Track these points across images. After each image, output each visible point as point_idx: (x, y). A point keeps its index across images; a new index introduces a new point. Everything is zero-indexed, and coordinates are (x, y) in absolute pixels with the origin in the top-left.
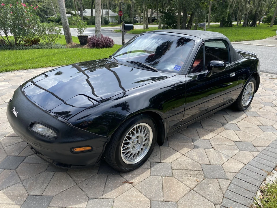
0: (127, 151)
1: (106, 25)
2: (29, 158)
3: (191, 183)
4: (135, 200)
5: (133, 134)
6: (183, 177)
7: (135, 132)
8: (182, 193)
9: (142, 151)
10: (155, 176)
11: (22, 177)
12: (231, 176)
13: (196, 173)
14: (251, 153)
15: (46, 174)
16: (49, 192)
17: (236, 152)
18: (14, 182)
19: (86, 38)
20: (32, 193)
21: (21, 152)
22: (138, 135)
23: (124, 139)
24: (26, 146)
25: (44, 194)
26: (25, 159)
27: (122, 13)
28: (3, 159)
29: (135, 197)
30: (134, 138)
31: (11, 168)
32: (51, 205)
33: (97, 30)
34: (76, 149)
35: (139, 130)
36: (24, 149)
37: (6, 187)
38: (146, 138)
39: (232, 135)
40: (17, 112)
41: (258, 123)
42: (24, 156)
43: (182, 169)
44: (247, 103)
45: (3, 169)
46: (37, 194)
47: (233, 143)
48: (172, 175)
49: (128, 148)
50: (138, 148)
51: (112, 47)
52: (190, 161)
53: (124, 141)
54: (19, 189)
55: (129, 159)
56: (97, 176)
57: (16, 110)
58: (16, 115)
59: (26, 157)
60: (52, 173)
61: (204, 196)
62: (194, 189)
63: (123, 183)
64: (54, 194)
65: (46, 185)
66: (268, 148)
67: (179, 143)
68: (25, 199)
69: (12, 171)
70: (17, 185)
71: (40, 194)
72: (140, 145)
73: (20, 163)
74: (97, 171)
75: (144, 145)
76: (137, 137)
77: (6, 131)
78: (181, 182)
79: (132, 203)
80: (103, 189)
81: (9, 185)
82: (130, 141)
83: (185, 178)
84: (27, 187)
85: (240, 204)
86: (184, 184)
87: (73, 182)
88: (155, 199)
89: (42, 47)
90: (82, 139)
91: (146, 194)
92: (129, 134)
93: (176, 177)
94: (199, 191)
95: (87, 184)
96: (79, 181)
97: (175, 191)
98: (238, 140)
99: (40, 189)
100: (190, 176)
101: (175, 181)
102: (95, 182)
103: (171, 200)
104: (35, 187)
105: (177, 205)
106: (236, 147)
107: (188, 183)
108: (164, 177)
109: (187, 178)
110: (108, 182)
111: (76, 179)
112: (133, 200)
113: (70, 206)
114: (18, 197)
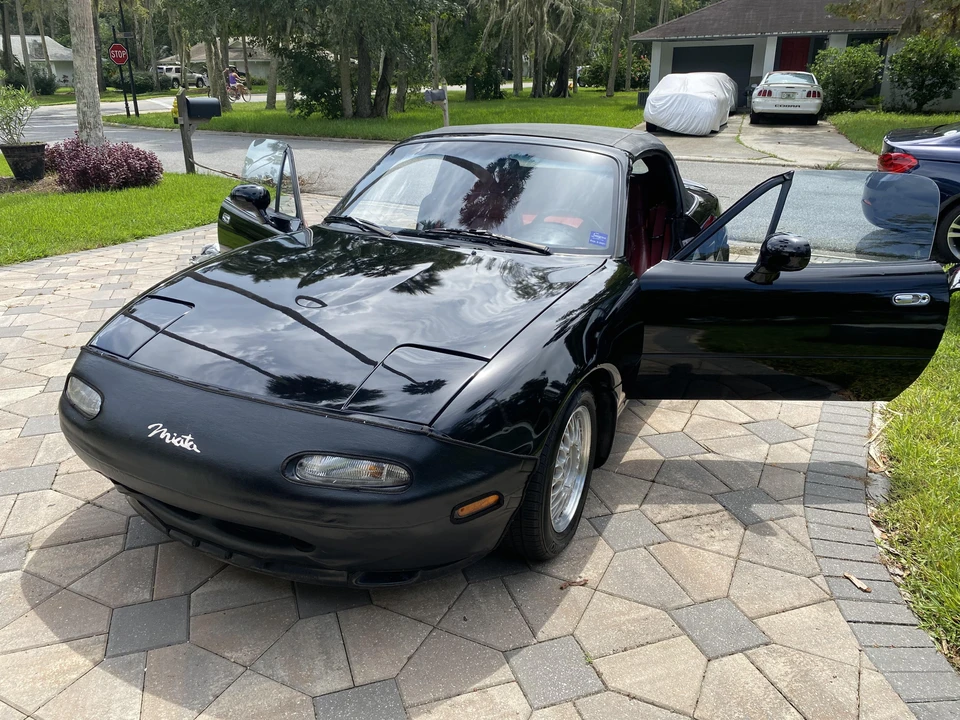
2: (202, 594)
3: (722, 544)
4: (628, 620)
6: (698, 536)
8: (724, 574)
10: (626, 550)
11: (239, 656)
12: (794, 507)
13: (717, 518)
14: (796, 444)
15: (310, 625)
16: (370, 672)
17: (765, 448)
18: (226, 677)
19: (38, 154)
20: (320, 688)
21: (153, 584)
25: (359, 681)
26: (189, 602)
28: (104, 622)
29: (623, 613)
31: (167, 642)
32: (409, 701)
34: (463, 510)
36: (154, 574)
37: (211, 698)
39: (725, 409)
42: (176, 592)
43: (679, 516)
45: (138, 651)
46: (339, 687)
47: (742, 431)
48: (666, 538)
51: (157, 183)
52: (681, 493)
54: (264, 693)
56: (475, 590)
57: (177, 429)
58: (187, 445)
59: (188, 595)
60: (330, 618)
61: (774, 565)
62: (743, 557)
63: (562, 588)
64: (389, 671)
65: (342, 654)
66: (823, 426)
68: (311, 712)
69: (180, 648)
70: (243, 681)
71: (347, 684)
73: (183, 617)
74: (462, 576)
77: (10, 531)
78: (696, 547)
79: (629, 630)
80: (520, 617)
81: (214, 689)
83: (704, 537)
85: (859, 561)
86: (708, 550)
87: (421, 626)
88: (673, 605)
91: (641, 598)
93: (678, 539)
94: (756, 558)
95: (465, 619)
96: (435, 616)
97: (702, 572)
98: (747, 419)
99: (332, 669)
100: (708, 528)
101: (685, 550)
102: (483, 606)
103: (710, 595)
104: (311, 670)
105: (734, 603)
106: (755, 438)
107: (716, 547)
108: (651, 548)
109: (706, 535)
110: (520, 598)
111: (419, 614)
112: (624, 623)
113: (471, 688)
114: (282, 712)
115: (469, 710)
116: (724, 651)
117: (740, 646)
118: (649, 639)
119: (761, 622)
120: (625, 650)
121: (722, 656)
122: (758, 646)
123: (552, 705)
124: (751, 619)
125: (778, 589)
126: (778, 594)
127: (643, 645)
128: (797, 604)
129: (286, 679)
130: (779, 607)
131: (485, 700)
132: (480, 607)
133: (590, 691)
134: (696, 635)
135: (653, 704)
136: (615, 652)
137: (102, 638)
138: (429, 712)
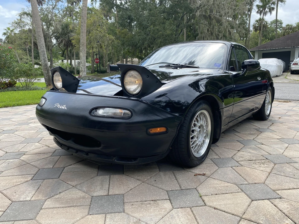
0: (194, 140)
2: (69, 168)
3: (264, 168)
6: (254, 165)
8: (263, 176)
10: (223, 167)
11: (72, 183)
13: (263, 161)
15: (100, 178)
16: (115, 191)
17: (287, 145)
18: (66, 188)
20: (95, 194)
21: (55, 164)
23: (192, 126)
24: (57, 160)
25: (110, 194)
26: (64, 169)
27: (98, 60)
28: (35, 172)
29: (218, 184)
31: (51, 178)
32: (126, 200)
33: (83, 71)
34: (151, 130)
35: (202, 118)
36: (56, 162)
37: (58, 193)
39: (272, 135)
41: (287, 127)
42: (61, 167)
43: (247, 160)
44: (268, 112)
45: (42, 179)
46: (102, 195)
47: (278, 140)
48: (240, 165)
49: (193, 138)
52: (249, 154)
54: (76, 194)
56: (162, 174)
57: (61, 104)
58: (63, 108)
60: (107, 177)
61: (287, 176)
62: (272, 172)
63: (195, 175)
64: (122, 192)
65: (107, 186)
68: (90, 200)
69: (55, 180)
70: (71, 190)
71: (106, 193)
72: (201, 136)
73: (60, 173)
74: (158, 170)
76: (199, 127)
77: (21, 151)
78: (254, 169)
79: (219, 189)
80: (176, 182)
81: (60, 191)
82: (196, 129)
83: (256, 166)
86: (258, 170)
87: (138, 181)
88: (240, 183)
89: (18, 89)
91: (226, 181)
92: (195, 121)
93: (245, 166)
94: (278, 173)
95: (155, 181)
96: (145, 179)
97: (254, 175)
98: (280, 138)
99: (102, 190)
100: (259, 164)
101: (248, 169)
102: (163, 178)
103: (256, 182)
104: (95, 189)
105: (266, 185)
106: (283, 142)
107: (261, 169)
108: (234, 167)
109: (258, 165)
110: (178, 177)
111: (139, 178)
112: (218, 187)
113: (151, 199)
114: (80, 199)
115: (148, 206)
116: (260, 198)
117: (267, 197)
118: (227, 192)
119: (278, 192)
120: (216, 194)
121: (258, 200)
122: (276, 198)
123: (182, 208)
124: (274, 191)
125: (287, 182)
126: (287, 184)
127: (224, 194)
128: (295, 187)
129: (85, 191)
130: (287, 188)
131: (155, 203)
132: (162, 178)
133: (198, 205)
134: (248, 193)
135: (224, 212)
136: (212, 195)
137: (33, 175)
138: (133, 205)
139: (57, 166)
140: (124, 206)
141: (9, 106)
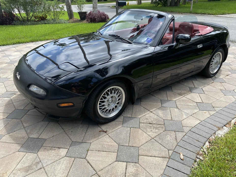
0: (103, 107)
1: (105, 2)
2: (31, 111)
3: (153, 133)
4: (107, 144)
5: (108, 95)
7: (109, 93)
8: (144, 141)
9: (116, 108)
10: (125, 127)
11: (25, 125)
12: (186, 130)
13: (158, 126)
14: (209, 112)
15: (43, 123)
16: (43, 136)
17: (196, 111)
18: (19, 128)
19: (85, 14)
20: (31, 136)
21: (26, 107)
22: (112, 95)
23: (100, 98)
25: (39, 137)
26: (28, 111)
28: (12, 111)
29: (107, 142)
30: (108, 97)
31: (17, 118)
32: (44, 145)
34: (61, 105)
35: (113, 92)
36: (28, 105)
37: (13, 131)
38: (119, 98)
39: (196, 97)
40: (19, 76)
41: (222, 88)
42: (28, 109)
43: (148, 123)
45: (12, 118)
46: (35, 137)
47: (195, 104)
48: (139, 127)
49: (103, 105)
50: (113, 106)
51: (107, 21)
52: (156, 117)
53: (100, 99)
54: (22, 134)
55: (105, 114)
56: (81, 126)
57: (19, 74)
58: (18, 78)
59: (29, 110)
60: (47, 123)
61: (162, 143)
62: (155, 138)
63: (99, 131)
64: (47, 137)
65: (42, 131)
66: (225, 109)
67: (150, 103)
68: (26, 140)
69: (18, 120)
70: (21, 130)
71: (36, 137)
72: (114, 103)
73: (24, 114)
74: (81, 122)
75: (118, 103)
76: (112, 97)
77: (15, 90)
78: (145, 132)
79: (104, 147)
80: (84, 135)
81: (15, 130)
82: (106, 100)
83: (149, 130)
84: (28, 132)
85: (189, 151)
86: (147, 134)
87: (62, 130)
88: (122, 144)
89: (49, 22)
90: (66, 97)
91: (116, 140)
92: (104, 94)
93: (141, 129)
94: (158, 140)
95: (72, 132)
96: (67, 129)
97: (139, 139)
99: (37, 133)
100: (153, 128)
101: (140, 132)
102: (79, 130)
103: (134, 145)
104: (34, 132)
105: (139, 149)
106: (197, 107)
108: (132, 128)
110: (88, 131)
111: (64, 127)
112: (105, 144)
113: (58, 147)
114: (21, 138)
115: (53, 151)
116: (122, 160)
117: (128, 160)
118: (107, 150)
119: (141, 157)
120: (99, 151)
121: (120, 161)
122: (133, 163)
123: (70, 157)
124: (139, 155)
125: (155, 150)
127: (104, 151)
130: (150, 155)
131: (58, 150)
133: (81, 157)
134: (120, 154)
135: (91, 166)
136: (96, 151)
137: (9, 114)
138: (45, 149)
139: (26, 108)
140: (40, 149)
141: (34, 41)
